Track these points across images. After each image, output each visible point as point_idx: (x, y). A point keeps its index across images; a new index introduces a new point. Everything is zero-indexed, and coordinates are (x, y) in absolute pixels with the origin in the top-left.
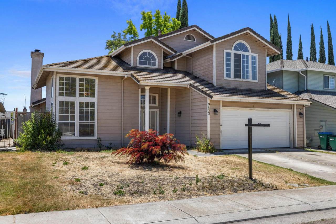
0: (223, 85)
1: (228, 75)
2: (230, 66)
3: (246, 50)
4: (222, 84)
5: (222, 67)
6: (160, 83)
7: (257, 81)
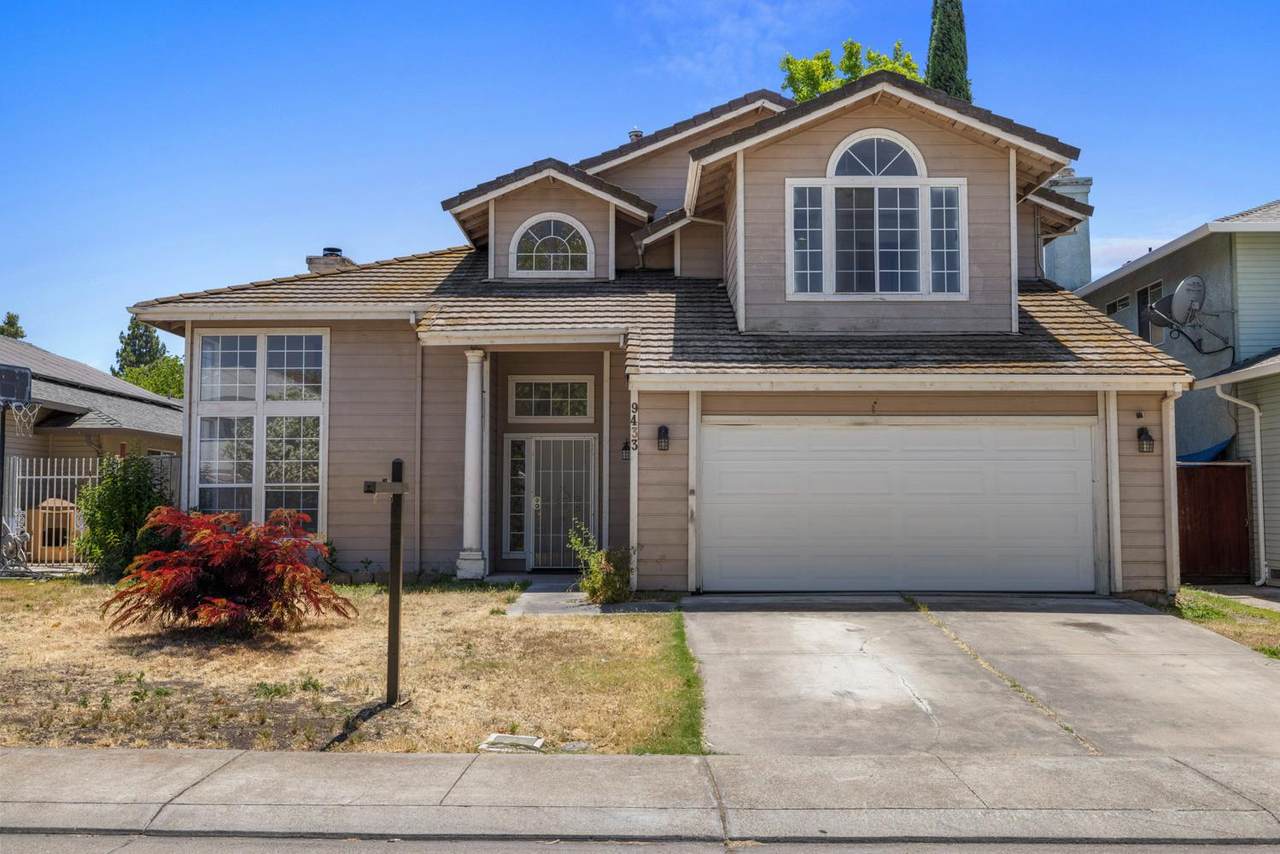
0: (780, 325)
1: (810, 281)
2: (816, 240)
3: (906, 167)
4: (774, 322)
5: (778, 250)
6: (505, 337)
7: (962, 296)
